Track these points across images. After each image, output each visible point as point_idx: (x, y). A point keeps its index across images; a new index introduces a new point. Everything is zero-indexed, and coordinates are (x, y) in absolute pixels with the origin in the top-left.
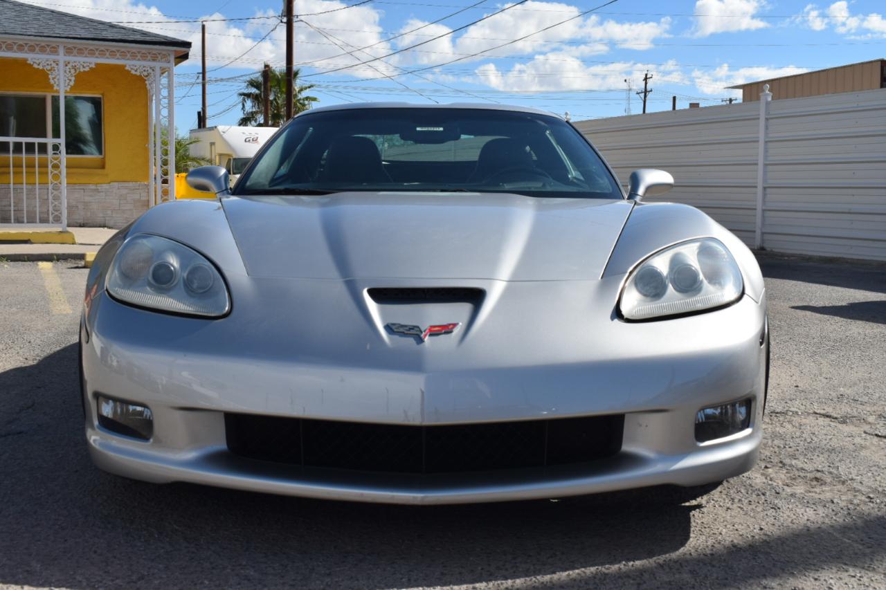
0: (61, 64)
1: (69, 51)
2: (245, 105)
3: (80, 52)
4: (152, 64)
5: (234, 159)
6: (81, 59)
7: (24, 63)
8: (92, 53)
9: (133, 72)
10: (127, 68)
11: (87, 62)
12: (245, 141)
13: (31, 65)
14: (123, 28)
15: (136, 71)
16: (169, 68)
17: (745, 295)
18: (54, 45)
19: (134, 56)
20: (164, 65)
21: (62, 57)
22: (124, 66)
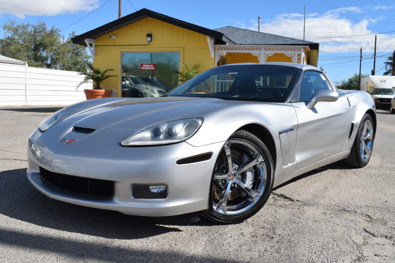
0: (263, 54)
1: (265, 49)
2: (387, 67)
3: (269, 49)
4: (294, 52)
5: (375, 89)
6: (269, 52)
8: (273, 50)
9: (287, 56)
11: (271, 53)
12: (381, 81)
14: (296, 40)
15: (288, 55)
16: (301, 54)
17: (184, 142)
18: (260, 47)
19: (288, 50)
20: (299, 53)
21: (263, 52)
22: (284, 54)
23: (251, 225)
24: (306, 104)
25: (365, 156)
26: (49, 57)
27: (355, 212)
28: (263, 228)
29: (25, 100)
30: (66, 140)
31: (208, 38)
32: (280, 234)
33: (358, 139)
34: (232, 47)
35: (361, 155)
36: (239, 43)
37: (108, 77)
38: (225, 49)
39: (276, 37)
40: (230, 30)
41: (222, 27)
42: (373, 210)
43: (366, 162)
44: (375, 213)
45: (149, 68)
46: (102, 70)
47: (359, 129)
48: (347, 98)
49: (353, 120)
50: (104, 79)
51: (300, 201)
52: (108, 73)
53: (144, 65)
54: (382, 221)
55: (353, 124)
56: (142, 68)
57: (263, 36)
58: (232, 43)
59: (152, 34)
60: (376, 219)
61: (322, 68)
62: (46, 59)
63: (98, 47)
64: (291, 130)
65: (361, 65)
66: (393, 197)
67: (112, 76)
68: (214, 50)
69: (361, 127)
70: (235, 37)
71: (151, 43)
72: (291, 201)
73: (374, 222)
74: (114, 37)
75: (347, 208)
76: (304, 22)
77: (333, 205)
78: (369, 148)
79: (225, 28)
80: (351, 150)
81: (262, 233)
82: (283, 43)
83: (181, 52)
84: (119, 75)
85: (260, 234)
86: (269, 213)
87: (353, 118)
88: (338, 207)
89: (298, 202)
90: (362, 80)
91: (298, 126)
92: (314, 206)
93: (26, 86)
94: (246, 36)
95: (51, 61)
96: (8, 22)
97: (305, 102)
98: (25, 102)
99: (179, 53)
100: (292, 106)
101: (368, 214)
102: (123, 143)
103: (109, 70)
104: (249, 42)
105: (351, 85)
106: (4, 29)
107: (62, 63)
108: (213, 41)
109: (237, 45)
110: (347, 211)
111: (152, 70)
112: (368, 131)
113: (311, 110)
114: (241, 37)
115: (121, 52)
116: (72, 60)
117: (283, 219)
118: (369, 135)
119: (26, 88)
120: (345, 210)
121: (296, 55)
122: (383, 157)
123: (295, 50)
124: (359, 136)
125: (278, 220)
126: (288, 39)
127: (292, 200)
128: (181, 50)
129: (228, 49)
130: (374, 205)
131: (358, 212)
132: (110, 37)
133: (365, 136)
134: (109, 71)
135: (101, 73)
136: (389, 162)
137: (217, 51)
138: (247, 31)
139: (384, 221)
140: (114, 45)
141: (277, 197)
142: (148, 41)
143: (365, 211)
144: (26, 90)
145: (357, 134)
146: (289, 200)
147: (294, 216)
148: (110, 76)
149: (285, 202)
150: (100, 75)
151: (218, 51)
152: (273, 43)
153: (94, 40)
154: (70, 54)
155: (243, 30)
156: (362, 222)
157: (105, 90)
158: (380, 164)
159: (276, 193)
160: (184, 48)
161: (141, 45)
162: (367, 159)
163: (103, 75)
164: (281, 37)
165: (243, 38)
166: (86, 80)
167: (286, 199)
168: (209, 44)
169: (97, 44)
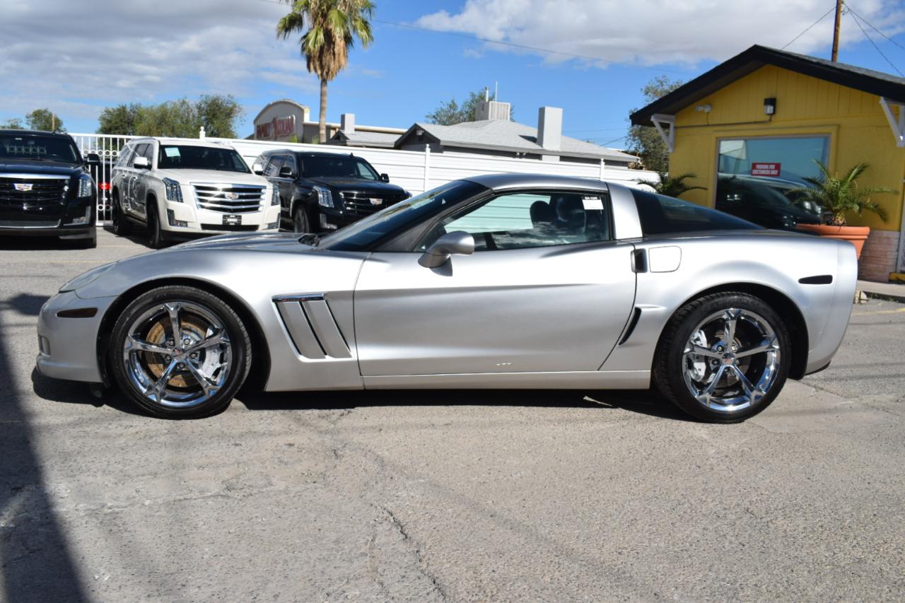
17: (74, 291)
31: (882, 101)
45: (767, 172)
52: (686, 183)
53: (758, 166)
56: (755, 172)
59: (777, 97)
63: (679, 130)
67: (696, 188)
71: (773, 118)
74: (706, 109)
83: (834, 136)
91: (353, 295)
96: (654, 80)
99: (827, 137)
100: (367, 258)
103: (688, 176)
106: (647, 93)
111: (774, 176)
115: (718, 138)
128: (833, 130)
134: (686, 178)
140: (706, 124)
142: (769, 114)
148: (692, 188)
153: (673, 117)
160: (838, 126)
161: (756, 123)
163: (678, 186)
168: (887, 116)
169: (679, 124)
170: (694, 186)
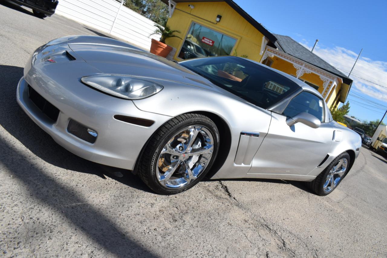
0: (302, 69)
1: (306, 66)
3: (309, 68)
4: (328, 79)
6: (308, 70)
7: (292, 65)
8: (312, 69)
10: (320, 77)
11: (309, 71)
13: (293, 66)
15: (322, 79)
16: (333, 82)
17: (131, 101)
18: (302, 63)
19: (324, 74)
20: (332, 80)
21: (303, 67)
22: (320, 76)
23: (169, 200)
24: (287, 120)
25: (329, 188)
26: (147, 6)
27: (275, 233)
28: (177, 208)
29: (110, 30)
30: (50, 58)
31: (264, 38)
32: (185, 220)
33: (328, 170)
34: (280, 53)
35: (324, 185)
36: (288, 52)
37: (174, 36)
38: (274, 52)
39: (322, 61)
40: (288, 40)
41: (283, 35)
42: (292, 239)
43: (326, 193)
44: (292, 242)
45: (208, 43)
46: (172, 29)
47: (332, 163)
48: (334, 131)
49: (330, 152)
50: (171, 37)
51: (236, 200)
52: (175, 34)
53: (205, 39)
54: (292, 253)
55: (328, 156)
56: (203, 40)
57: (311, 56)
58: (282, 50)
59: (222, 16)
60: (289, 249)
61: (349, 102)
62: (144, 6)
63: (176, 10)
64: (256, 135)
65: (386, 115)
66: (321, 235)
67: (178, 37)
68: (264, 49)
69: (336, 162)
70: (289, 47)
71: (218, 23)
72: (228, 196)
73: (284, 250)
74: (191, 7)
75: (271, 226)
76: (356, 61)
77: (261, 217)
78: (335, 182)
79: (285, 37)
80: (317, 177)
81: (171, 212)
82: (323, 68)
83: (238, 40)
84: (183, 39)
85: (169, 212)
86: (198, 197)
87: (331, 150)
88: (264, 221)
89: (233, 199)
90: (380, 126)
91: (266, 135)
92: (244, 209)
93: (115, 19)
94: (297, 50)
95: (147, 10)
97: (287, 117)
98: (110, 31)
99: (236, 40)
100: (271, 115)
101: (284, 240)
102: (83, 79)
104: (297, 55)
105: (370, 127)
107: (155, 14)
108: (266, 42)
109: (286, 54)
110: (269, 228)
111: (210, 45)
112: (341, 168)
113: (289, 127)
114: (293, 49)
115: (192, 21)
116: (163, 15)
117: (203, 208)
118: (341, 171)
119: (115, 20)
120: (268, 227)
121: (329, 82)
122: (348, 195)
123: (330, 77)
124: (329, 168)
125: (198, 208)
126: (329, 66)
127: (230, 196)
128: (239, 38)
129: (276, 53)
130: (298, 235)
131: (277, 234)
132: (189, 6)
133: (337, 171)
134: (176, 32)
135: (170, 31)
136: (349, 202)
137: (266, 51)
138: (300, 47)
139: (294, 254)
140: (189, 13)
141: (221, 187)
142: (217, 21)
143: (285, 235)
144: (114, 22)
145: (328, 166)
146: (228, 195)
147: (215, 211)
148: (176, 37)
149: (223, 195)
150: (168, 32)
151: (268, 52)
152: (316, 64)
153: (176, 3)
154: (163, 10)
155: (298, 44)
156: (272, 245)
157: (168, 46)
158: (340, 200)
159: (222, 183)
160: (241, 38)
161: (210, 22)
162: (329, 191)
163: (171, 33)
164: (326, 63)
165: (294, 50)
166: (157, 32)
167: (226, 193)
168: (262, 42)
169: (177, 7)
170: (178, 36)
